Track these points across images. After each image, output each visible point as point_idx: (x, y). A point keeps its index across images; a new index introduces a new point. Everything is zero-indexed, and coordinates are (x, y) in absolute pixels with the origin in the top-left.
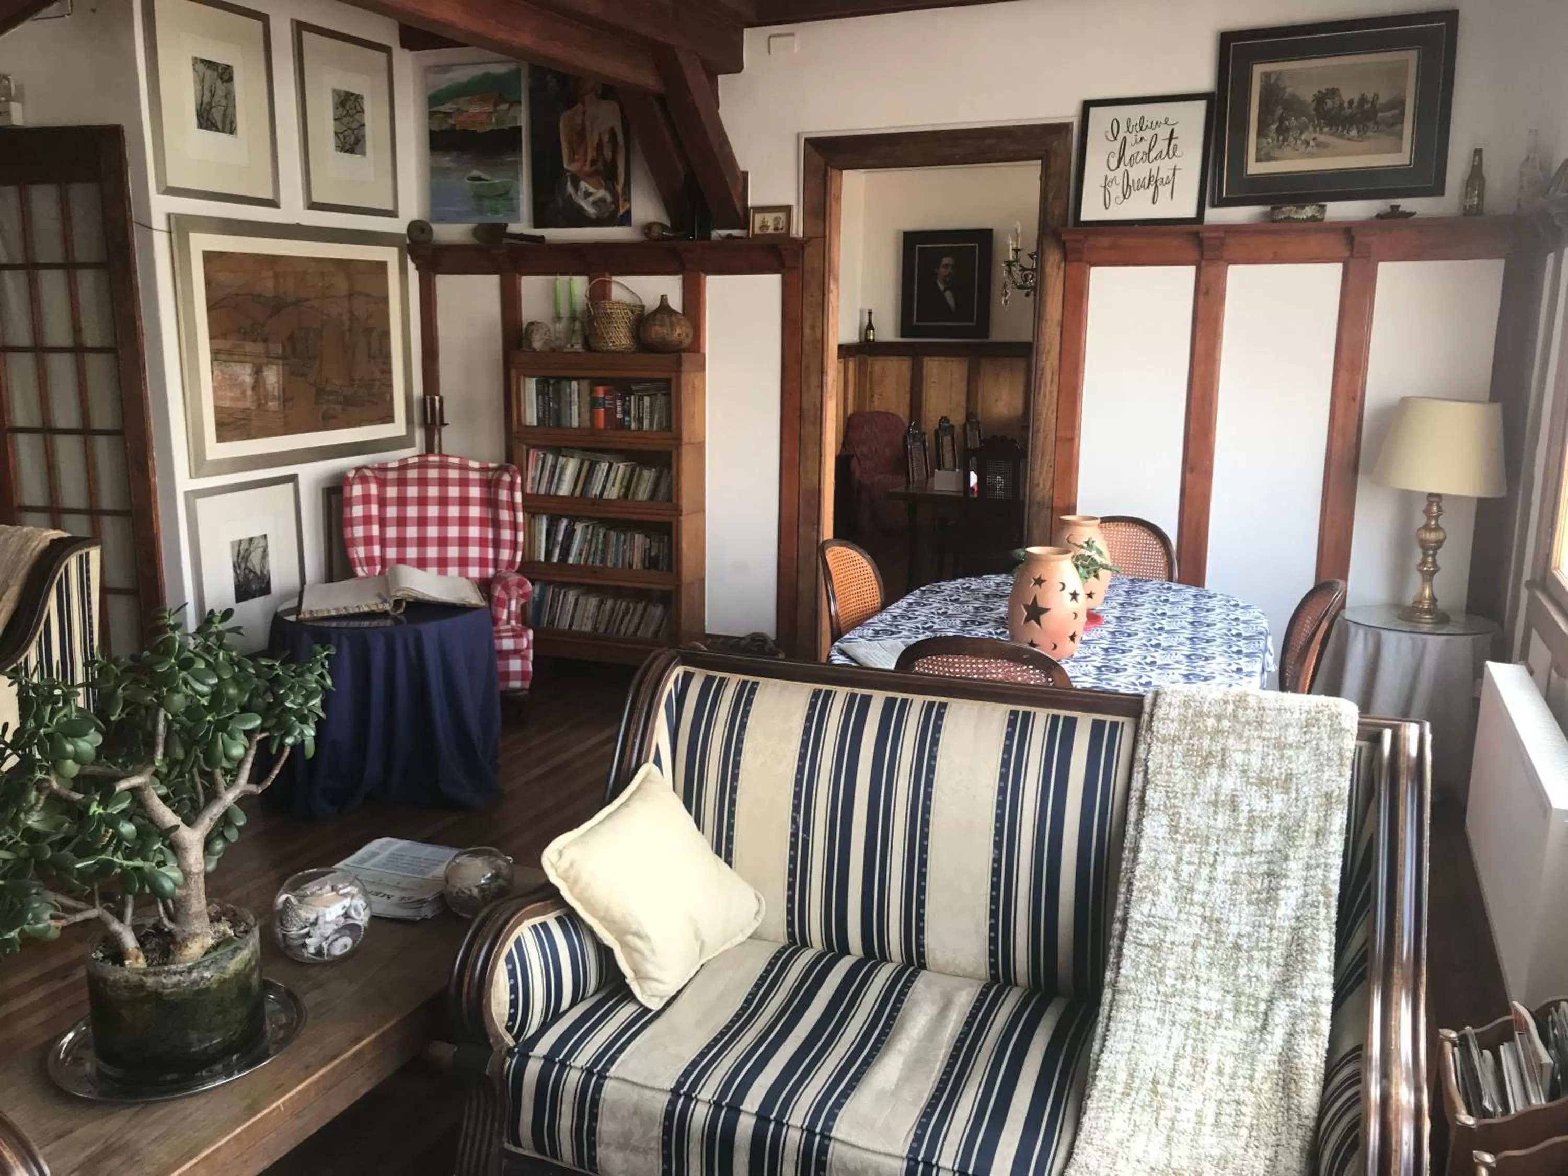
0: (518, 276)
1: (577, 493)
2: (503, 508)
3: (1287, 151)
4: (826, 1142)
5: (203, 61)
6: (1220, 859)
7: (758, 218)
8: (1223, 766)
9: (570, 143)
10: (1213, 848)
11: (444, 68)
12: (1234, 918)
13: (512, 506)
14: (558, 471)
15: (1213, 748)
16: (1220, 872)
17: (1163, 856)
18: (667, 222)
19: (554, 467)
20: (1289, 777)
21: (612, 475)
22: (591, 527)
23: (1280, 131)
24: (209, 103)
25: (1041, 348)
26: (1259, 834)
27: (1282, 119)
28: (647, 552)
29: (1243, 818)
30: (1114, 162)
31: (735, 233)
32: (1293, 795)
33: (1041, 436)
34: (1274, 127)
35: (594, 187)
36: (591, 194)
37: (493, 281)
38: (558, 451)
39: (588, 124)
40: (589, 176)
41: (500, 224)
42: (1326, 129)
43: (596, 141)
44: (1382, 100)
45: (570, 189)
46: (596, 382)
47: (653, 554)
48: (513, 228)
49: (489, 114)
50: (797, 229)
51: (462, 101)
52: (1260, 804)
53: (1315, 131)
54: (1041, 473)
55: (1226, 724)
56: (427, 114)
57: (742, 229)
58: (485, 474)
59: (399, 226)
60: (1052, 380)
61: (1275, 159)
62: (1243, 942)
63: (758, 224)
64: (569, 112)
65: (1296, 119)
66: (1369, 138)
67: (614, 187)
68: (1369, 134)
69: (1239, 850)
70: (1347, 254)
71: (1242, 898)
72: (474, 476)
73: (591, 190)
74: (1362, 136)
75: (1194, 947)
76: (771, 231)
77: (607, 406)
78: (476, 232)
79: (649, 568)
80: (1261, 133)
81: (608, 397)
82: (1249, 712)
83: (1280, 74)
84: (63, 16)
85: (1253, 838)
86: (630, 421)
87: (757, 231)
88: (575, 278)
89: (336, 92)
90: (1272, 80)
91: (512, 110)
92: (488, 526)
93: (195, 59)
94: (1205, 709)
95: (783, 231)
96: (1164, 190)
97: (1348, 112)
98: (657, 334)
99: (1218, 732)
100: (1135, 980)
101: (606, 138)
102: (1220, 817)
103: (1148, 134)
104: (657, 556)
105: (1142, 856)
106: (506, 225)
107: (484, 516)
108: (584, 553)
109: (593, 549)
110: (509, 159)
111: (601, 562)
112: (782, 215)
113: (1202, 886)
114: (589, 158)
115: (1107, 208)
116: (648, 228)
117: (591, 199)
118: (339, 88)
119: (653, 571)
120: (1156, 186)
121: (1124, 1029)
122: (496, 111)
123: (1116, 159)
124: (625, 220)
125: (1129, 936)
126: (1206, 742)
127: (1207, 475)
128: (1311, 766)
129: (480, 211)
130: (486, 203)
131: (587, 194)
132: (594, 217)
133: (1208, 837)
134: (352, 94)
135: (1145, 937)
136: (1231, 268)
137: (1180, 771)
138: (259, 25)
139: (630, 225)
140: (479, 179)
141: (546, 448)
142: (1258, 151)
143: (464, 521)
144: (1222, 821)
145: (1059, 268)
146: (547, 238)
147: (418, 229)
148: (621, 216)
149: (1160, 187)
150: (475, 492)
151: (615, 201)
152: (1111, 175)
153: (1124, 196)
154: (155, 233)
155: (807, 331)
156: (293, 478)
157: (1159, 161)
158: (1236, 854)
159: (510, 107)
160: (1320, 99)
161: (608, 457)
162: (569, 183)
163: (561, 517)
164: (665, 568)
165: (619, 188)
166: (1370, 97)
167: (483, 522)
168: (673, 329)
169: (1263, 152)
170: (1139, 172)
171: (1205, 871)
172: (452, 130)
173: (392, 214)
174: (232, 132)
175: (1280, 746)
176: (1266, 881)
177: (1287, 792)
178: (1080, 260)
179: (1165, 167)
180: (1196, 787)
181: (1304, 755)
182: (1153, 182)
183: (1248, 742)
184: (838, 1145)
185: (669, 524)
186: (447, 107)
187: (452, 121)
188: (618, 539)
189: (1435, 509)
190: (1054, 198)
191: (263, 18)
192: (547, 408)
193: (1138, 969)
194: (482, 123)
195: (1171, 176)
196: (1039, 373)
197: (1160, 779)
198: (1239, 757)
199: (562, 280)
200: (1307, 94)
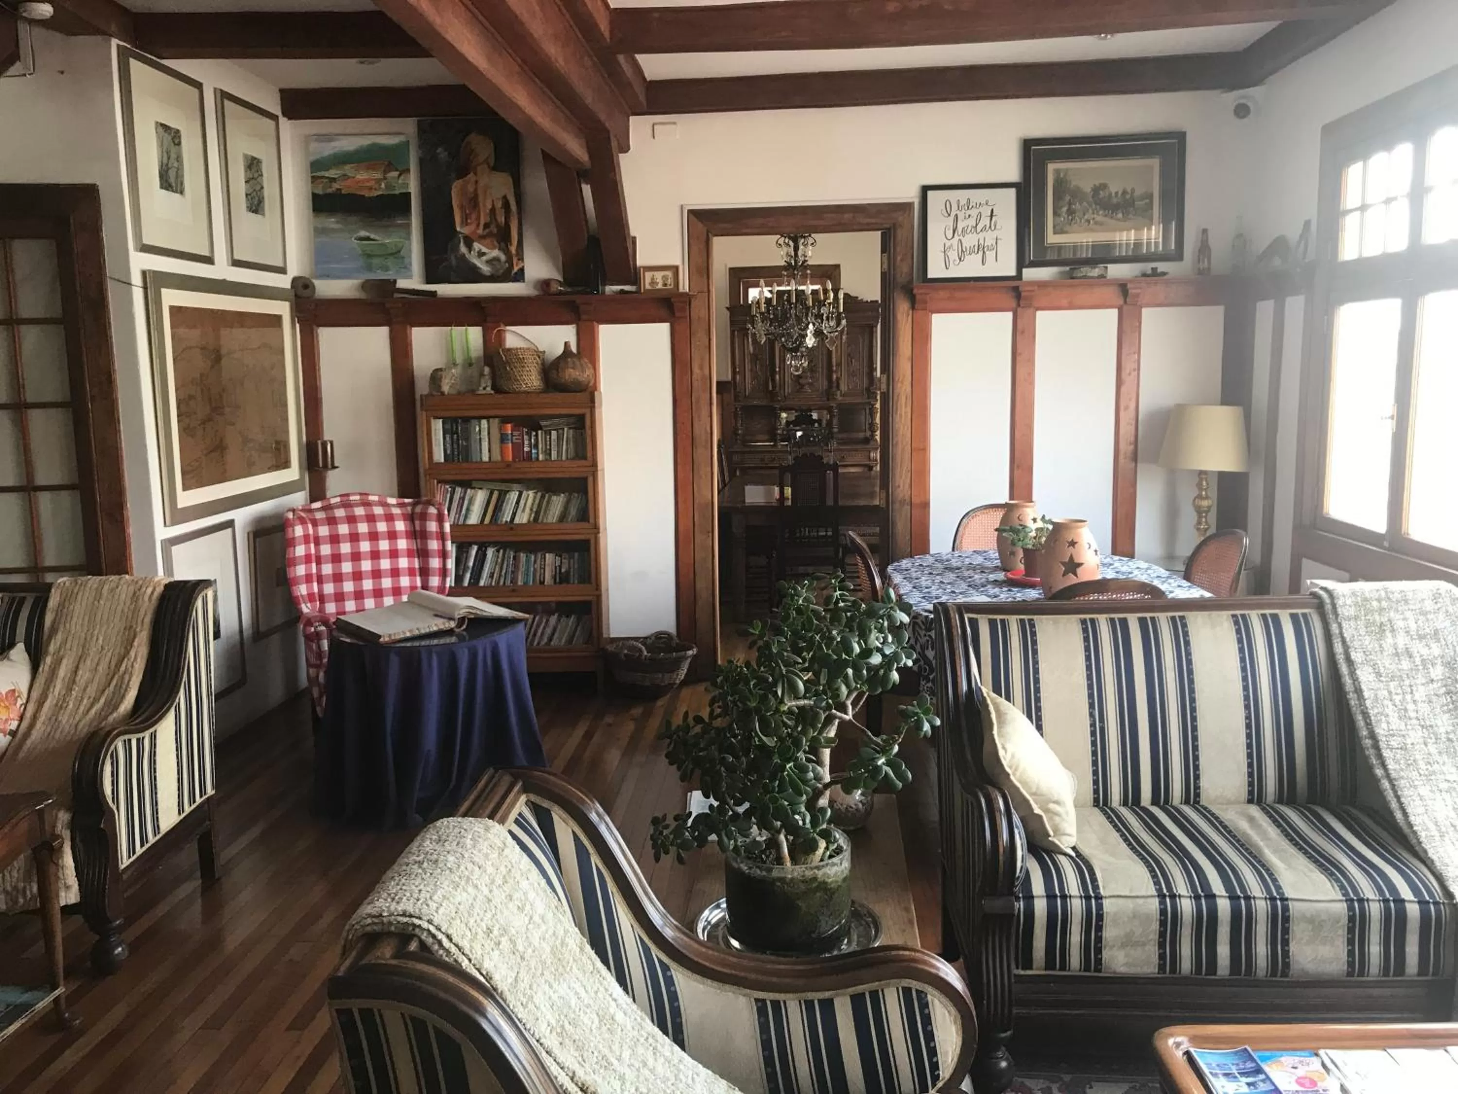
0: (408, 327)
1: (487, 520)
2: (432, 539)
3: (1075, 227)
4: (1286, 903)
5: (162, 125)
6: (1414, 688)
7: (648, 276)
8: (1393, 631)
9: (462, 208)
10: (1407, 682)
11: (328, 138)
12: (1439, 723)
13: (441, 536)
14: (466, 502)
15: (1383, 620)
16: (1417, 697)
17: (1379, 692)
18: (561, 279)
19: (462, 499)
20: (1436, 632)
21: (522, 502)
22: (501, 551)
23: (1071, 212)
24: (167, 165)
25: (896, 379)
26: (1431, 670)
27: (1070, 204)
28: (557, 569)
29: (1418, 661)
30: (950, 233)
31: (627, 288)
32: (1443, 643)
33: (900, 446)
34: (1065, 209)
35: (488, 248)
36: (484, 254)
37: (383, 332)
38: (467, 484)
39: (480, 192)
40: (482, 238)
41: (389, 280)
42: (1101, 212)
43: (490, 207)
44: (1137, 193)
45: (463, 249)
46: (505, 420)
47: (563, 570)
48: (402, 284)
49: (378, 181)
50: (684, 286)
51: (347, 167)
52: (1425, 651)
53: (1093, 213)
54: (901, 477)
55: (1384, 604)
56: (310, 179)
57: (632, 284)
58: (404, 509)
59: (284, 282)
60: (906, 403)
61: (1066, 232)
62: (1451, 736)
63: (648, 280)
64: (460, 181)
65: (1080, 204)
66: (1130, 219)
67: (508, 249)
68: (1131, 216)
69: (1424, 681)
70: (1121, 302)
71: (1438, 710)
72: (396, 511)
73: (484, 250)
74: (1125, 218)
75: (1426, 744)
76: (660, 286)
77: (515, 441)
78: (364, 286)
79: (560, 583)
80: (1056, 214)
81: (515, 433)
82: (1396, 594)
83: (1067, 171)
84: (25, 75)
85: (1429, 673)
86: (538, 453)
87: (648, 287)
88: (469, 328)
89: (246, 156)
90: (1062, 175)
91: (402, 177)
92: (414, 557)
93: (157, 123)
94: (1367, 595)
95: (672, 287)
96: (990, 255)
97: (1115, 200)
98: (570, 375)
99: (1381, 610)
100: (1402, 770)
101: (499, 204)
102: (1403, 662)
103: (974, 212)
104: (568, 572)
105: (1366, 694)
106: (395, 281)
107: (410, 547)
108: (495, 575)
109: (504, 571)
110: (399, 222)
111: (511, 582)
112: (669, 274)
113: (1411, 707)
114: (482, 222)
115: (947, 268)
116: (545, 284)
117: (484, 258)
118: (246, 152)
119: (564, 585)
120: (984, 252)
121: (1414, 801)
122: (385, 178)
123: (951, 231)
124: (519, 277)
125: (1382, 745)
126: (1377, 617)
127: (1029, 470)
128: (1448, 623)
129: (369, 268)
130: (376, 261)
131: (481, 254)
132: (488, 274)
133: (1401, 676)
134: (255, 159)
135: (1394, 744)
136: (1039, 314)
137: (1367, 637)
138: (196, 91)
139: (524, 281)
140: (368, 239)
141: (456, 483)
142: (1054, 227)
143: (394, 554)
144: (1406, 665)
145: (908, 315)
146: (439, 293)
147: (301, 287)
148: (516, 273)
149: (987, 253)
150: (400, 526)
151: (510, 260)
152: (948, 244)
153: (960, 259)
154: (134, 288)
155: (696, 370)
156: (230, 524)
157: (984, 233)
158: (1423, 684)
159: (400, 175)
160: (1096, 190)
161: (515, 486)
162: (462, 244)
163: (470, 544)
164: (576, 582)
165: (513, 249)
166: (1129, 190)
167: (410, 554)
168: (583, 371)
169: (1057, 228)
170: (970, 241)
171: (1408, 697)
172: (338, 194)
173: (282, 270)
174: (182, 192)
175: (1424, 613)
176: (1448, 697)
177: (1438, 641)
178: (925, 309)
179: (989, 238)
180: (1381, 646)
181: (1441, 616)
182: (981, 249)
183: (1403, 613)
184: (1296, 904)
185: (587, 542)
186: (332, 173)
187: (336, 186)
188: (528, 561)
189: (1204, 483)
190: (902, 260)
191: (198, 86)
192: (455, 446)
193: (1400, 764)
194: (371, 188)
195: (994, 244)
196: (895, 398)
197: (1356, 644)
198: (1400, 624)
199: (457, 331)
200: (1087, 187)
